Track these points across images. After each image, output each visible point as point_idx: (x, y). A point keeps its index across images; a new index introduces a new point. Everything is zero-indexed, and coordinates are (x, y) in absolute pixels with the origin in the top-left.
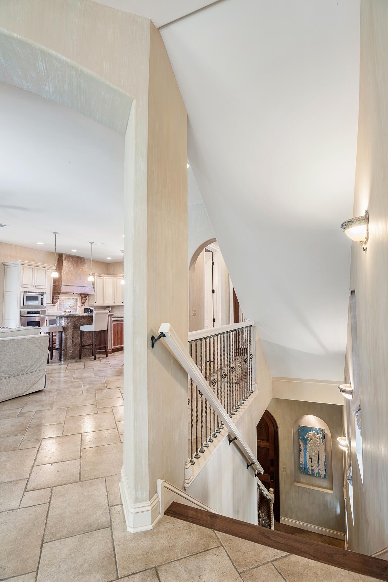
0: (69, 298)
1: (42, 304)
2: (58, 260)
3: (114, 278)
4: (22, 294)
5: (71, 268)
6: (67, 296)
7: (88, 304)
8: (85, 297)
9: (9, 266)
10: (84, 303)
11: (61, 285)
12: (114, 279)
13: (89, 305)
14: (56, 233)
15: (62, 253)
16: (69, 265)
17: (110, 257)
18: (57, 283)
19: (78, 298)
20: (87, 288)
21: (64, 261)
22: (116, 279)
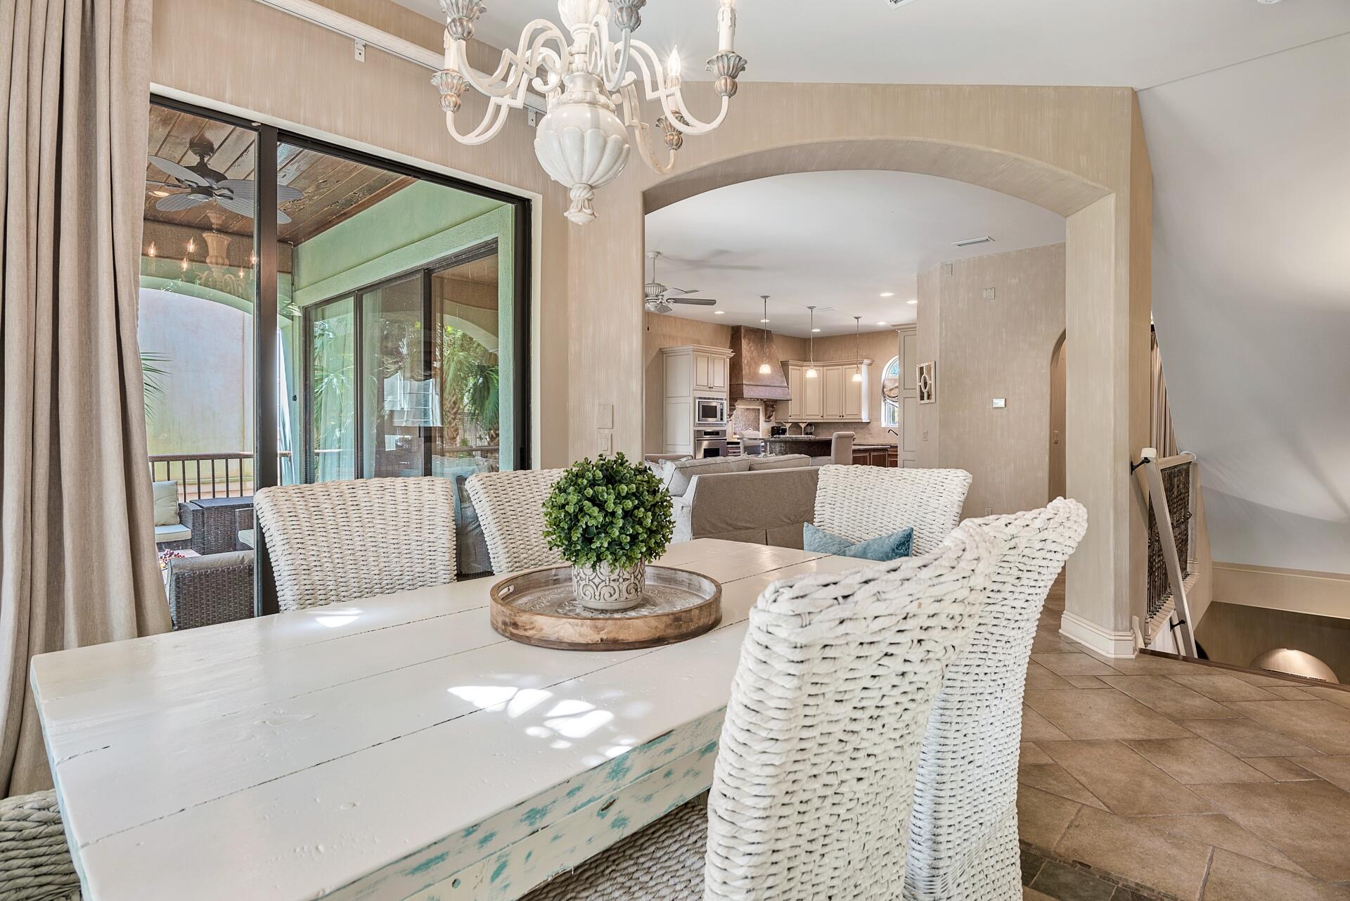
0: (748, 407)
1: (722, 419)
2: (732, 337)
3: (821, 368)
4: (697, 401)
5: (754, 353)
6: (745, 405)
7: (776, 419)
8: (772, 406)
9: (670, 355)
10: (770, 417)
11: (743, 384)
12: (822, 371)
13: (777, 421)
14: (765, 297)
15: (739, 324)
16: (750, 348)
17: (818, 328)
18: (735, 380)
19: (761, 408)
20: (779, 389)
21: (743, 341)
22: (825, 370)
